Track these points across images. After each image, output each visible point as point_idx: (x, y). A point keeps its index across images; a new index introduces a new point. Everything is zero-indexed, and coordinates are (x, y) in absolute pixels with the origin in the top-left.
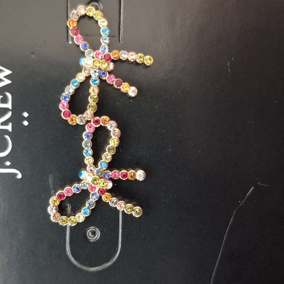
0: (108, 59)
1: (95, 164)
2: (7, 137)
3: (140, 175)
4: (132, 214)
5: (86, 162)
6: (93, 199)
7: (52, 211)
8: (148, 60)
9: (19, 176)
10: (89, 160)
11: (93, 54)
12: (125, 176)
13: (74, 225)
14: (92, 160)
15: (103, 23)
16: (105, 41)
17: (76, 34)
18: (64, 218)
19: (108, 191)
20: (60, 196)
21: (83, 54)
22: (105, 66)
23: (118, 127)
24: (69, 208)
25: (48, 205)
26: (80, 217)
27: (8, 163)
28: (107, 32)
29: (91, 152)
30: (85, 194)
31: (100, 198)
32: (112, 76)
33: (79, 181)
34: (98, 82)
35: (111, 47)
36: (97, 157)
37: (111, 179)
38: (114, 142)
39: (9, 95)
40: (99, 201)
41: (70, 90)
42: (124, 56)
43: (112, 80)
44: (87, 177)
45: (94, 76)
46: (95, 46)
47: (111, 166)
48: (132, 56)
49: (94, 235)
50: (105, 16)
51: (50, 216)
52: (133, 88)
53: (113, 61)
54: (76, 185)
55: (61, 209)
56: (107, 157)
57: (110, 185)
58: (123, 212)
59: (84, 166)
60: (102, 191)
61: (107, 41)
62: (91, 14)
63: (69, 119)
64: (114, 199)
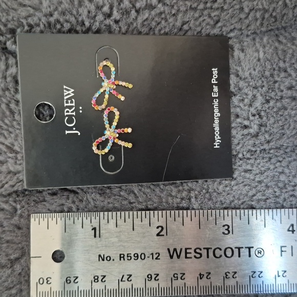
0: (113, 83)
1: (110, 127)
2: (73, 118)
3: (130, 130)
4: (128, 147)
6: (111, 142)
7: (94, 148)
8: (130, 86)
9: (79, 134)
10: (107, 126)
11: (108, 81)
12: (123, 131)
13: (104, 154)
15: (113, 69)
16: (113, 76)
17: (101, 72)
18: (100, 151)
19: (117, 138)
20: (97, 142)
21: (103, 81)
22: (112, 86)
23: (118, 111)
24: (101, 147)
25: (93, 146)
26: (106, 150)
27: (74, 129)
28: (114, 73)
29: (108, 122)
30: (107, 140)
31: (114, 141)
32: (115, 91)
33: (104, 135)
34: (109, 93)
35: (115, 79)
36: (111, 124)
37: (117, 133)
38: (117, 117)
39: (73, 100)
40: (114, 143)
41: (97, 95)
42: (121, 83)
43: (114, 93)
44: (107, 133)
45: (107, 90)
46: (109, 78)
47: (117, 127)
48: (124, 84)
49: (112, 158)
50: (114, 66)
51: (93, 151)
52: (123, 97)
53: (116, 85)
54: (103, 137)
55: (98, 148)
56: (115, 124)
57: (117, 135)
58: (124, 146)
59: (105, 129)
60: (114, 138)
61: (114, 77)
62: (108, 65)
63: (95, 107)
64: (120, 141)
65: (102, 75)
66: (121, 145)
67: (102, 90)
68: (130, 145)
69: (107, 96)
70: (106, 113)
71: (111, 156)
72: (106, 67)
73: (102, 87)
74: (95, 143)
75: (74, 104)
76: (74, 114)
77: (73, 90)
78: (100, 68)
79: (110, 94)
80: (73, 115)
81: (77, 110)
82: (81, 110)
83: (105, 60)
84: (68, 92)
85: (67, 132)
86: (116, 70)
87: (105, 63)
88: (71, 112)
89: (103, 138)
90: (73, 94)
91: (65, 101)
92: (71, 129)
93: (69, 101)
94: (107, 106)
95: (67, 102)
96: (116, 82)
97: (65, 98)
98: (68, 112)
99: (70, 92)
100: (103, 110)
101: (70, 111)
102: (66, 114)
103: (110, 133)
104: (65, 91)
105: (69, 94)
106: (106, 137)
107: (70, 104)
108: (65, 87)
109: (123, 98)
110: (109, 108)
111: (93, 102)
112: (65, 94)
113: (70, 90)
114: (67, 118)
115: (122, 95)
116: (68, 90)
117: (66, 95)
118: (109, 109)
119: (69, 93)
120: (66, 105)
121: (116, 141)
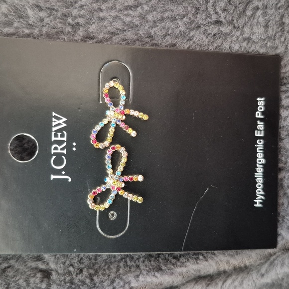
0: (123, 113)
1: (114, 173)
2: (63, 157)
3: (140, 178)
4: (137, 202)
5: (108, 172)
6: (113, 194)
7: (90, 202)
8: (146, 117)
9: (70, 180)
10: (110, 171)
11: (114, 109)
12: (131, 179)
14: (111, 171)
15: (123, 93)
16: (122, 102)
17: (106, 96)
18: (97, 206)
19: (122, 188)
20: (94, 193)
21: (108, 109)
22: (120, 117)
23: (126, 151)
24: (98, 200)
25: (87, 198)
26: (107, 205)
27: (63, 173)
28: (125, 98)
29: (111, 166)
30: (108, 191)
31: (118, 193)
32: (123, 123)
33: (105, 183)
34: (115, 126)
35: (125, 106)
36: (114, 169)
37: (123, 181)
38: (124, 160)
39: (65, 133)
40: (117, 195)
41: (98, 128)
42: (132, 113)
44: (109, 181)
45: (113, 122)
46: (116, 105)
47: (123, 174)
48: (136, 113)
49: (113, 216)
50: (124, 89)
51: (88, 205)
52: (134, 132)
53: (125, 115)
54: (103, 186)
55: (95, 201)
56: (120, 168)
57: (123, 185)
58: (131, 201)
59: (107, 175)
60: (119, 189)
61: (124, 103)
62: (117, 87)
63: (95, 145)
64: (126, 193)
65: (107, 100)
66: (127, 199)
67: (105, 121)
68: (139, 200)
69: (112, 130)
70: (109, 153)
71: (112, 212)
72: (113, 89)
73: (105, 117)
74: (91, 194)
75: (65, 139)
76: (65, 152)
77: (65, 119)
78: (105, 90)
79: (117, 127)
80: (63, 154)
81: (69, 147)
82: (75, 147)
83: (111, 80)
84: (58, 122)
85: (53, 177)
86: (127, 95)
87: (112, 84)
88: (61, 149)
89: (103, 188)
90: (64, 125)
91: (53, 133)
92: (58, 172)
93: (59, 134)
94: (111, 144)
96: (127, 111)
97: (54, 129)
98: (56, 148)
99: (61, 121)
100: (106, 148)
101: (59, 148)
102: (53, 151)
103: (113, 182)
104: (54, 119)
105: (59, 124)
106: (107, 186)
108: (54, 114)
109: (133, 134)
110: (113, 146)
111: (93, 136)
112: (54, 124)
113: (61, 119)
114: (54, 157)
115: (133, 130)
116: (58, 119)
117: (56, 126)
118: (113, 148)
120: (53, 139)
121: (121, 192)
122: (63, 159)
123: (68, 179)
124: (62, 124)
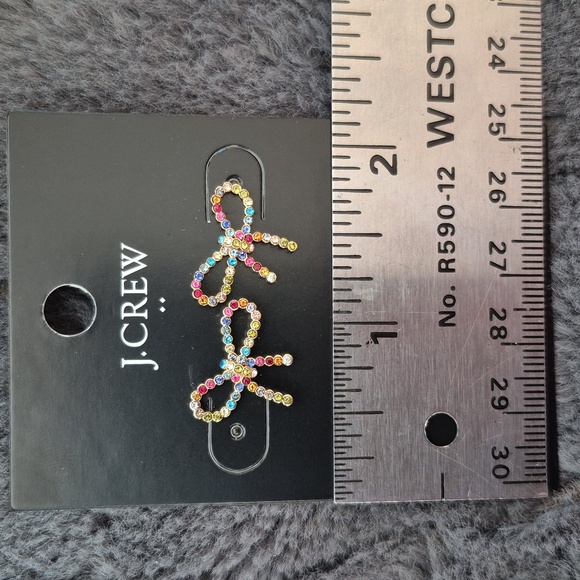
0: (249, 239)
1: (237, 351)
2: (143, 325)
3: (287, 360)
4: (281, 404)
5: (226, 350)
6: (237, 391)
7: (194, 406)
8: (292, 246)
9: (156, 368)
10: (229, 348)
11: (233, 233)
12: (270, 362)
13: (218, 421)
14: (232, 347)
15: (248, 202)
16: (248, 221)
17: (218, 211)
18: (208, 413)
19: (253, 379)
20: (201, 390)
21: (223, 232)
22: (244, 247)
23: (258, 309)
24: (211, 403)
25: (190, 400)
26: (225, 411)
27: (144, 354)
28: (252, 212)
29: (231, 339)
30: (228, 386)
31: (245, 387)
32: (252, 259)
33: (221, 371)
34: (235, 262)
35: (254, 228)
36: (238, 344)
37: (255, 367)
38: (255, 326)
39: (145, 280)
40: (245, 392)
41: (205, 268)
42: (267, 238)
43: (250, 262)
44: (228, 366)
46: (237, 225)
47: (254, 353)
48: (275, 240)
49: (239, 432)
50: (251, 196)
51: (192, 412)
52: (272, 274)
53: (254, 242)
54: (218, 376)
55: (204, 405)
56: (248, 343)
57: (255, 373)
58: (271, 402)
59: (224, 355)
60: (247, 381)
61: (250, 221)
62: (237, 192)
63: (200, 300)
64: (261, 388)
65: (220, 217)
66: (263, 399)
67: (218, 256)
68: (286, 400)
69: (230, 271)
70: (227, 313)
71: (237, 425)
72: (230, 196)
73: (218, 247)
74: (196, 392)
75: (145, 291)
76: (145, 315)
77: (143, 255)
78: (216, 199)
79: (240, 265)
80: (142, 319)
81: (152, 306)
82: (163, 305)
83: (227, 180)
84: (131, 261)
85: (124, 362)
86: (258, 206)
87: (227, 187)
88: (138, 311)
89: (217, 380)
90: (143, 266)
91: (123, 281)
93: (134, 283)
94: (229, 297)
95: (128, 286)
96: (256, 237)
97: (124, 274)
98: (128, 309)
99: (136, 260)
100: (221, 306)
101: (135, 308)
102: (124, 315)
103: (237, 367)
104: (123, 256)
105: (134, 265)
106: (225, 376)
107: (134, 291)
108: (123, 246)
109: (271, 277)
110: (234, 301)
111: (195, 285)
112: (124, 264)
113: (137, 255)
114: (126, 326)
115: (270, 270)
116: (132, 255)
117: (128, 267)
118: (234, 305)
119: (133, 261)
120: (124, 291)
121: (252, 387)
122: (142, 328)
123: (152, 366)
124: (138, 265)
